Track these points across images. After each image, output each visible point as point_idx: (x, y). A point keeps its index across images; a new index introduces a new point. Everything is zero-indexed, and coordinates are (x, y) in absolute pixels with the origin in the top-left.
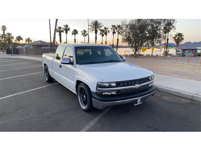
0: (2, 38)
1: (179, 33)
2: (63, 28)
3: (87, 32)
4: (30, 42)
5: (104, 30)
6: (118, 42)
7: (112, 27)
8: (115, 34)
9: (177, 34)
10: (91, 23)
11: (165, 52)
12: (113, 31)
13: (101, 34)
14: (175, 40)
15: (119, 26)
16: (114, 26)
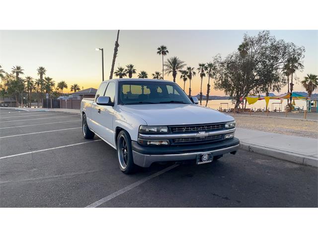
0: (38, 85)
1: (311, 75)
2: (126, 70)
3: (162, 76)
4: (77, 91)
5: (187, 71)
6: (209, 89)
7: (199, 67)
8: (204, 77)
9: (307, 76)
10: (167, 61)
11: (288, 105)
12: (201, 72)
13: (183, 78)
14: (305, 86)
15: (210, 65)
16: (203, 65)
